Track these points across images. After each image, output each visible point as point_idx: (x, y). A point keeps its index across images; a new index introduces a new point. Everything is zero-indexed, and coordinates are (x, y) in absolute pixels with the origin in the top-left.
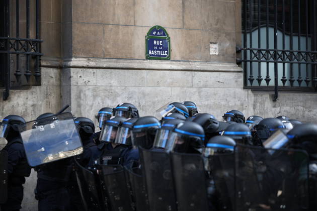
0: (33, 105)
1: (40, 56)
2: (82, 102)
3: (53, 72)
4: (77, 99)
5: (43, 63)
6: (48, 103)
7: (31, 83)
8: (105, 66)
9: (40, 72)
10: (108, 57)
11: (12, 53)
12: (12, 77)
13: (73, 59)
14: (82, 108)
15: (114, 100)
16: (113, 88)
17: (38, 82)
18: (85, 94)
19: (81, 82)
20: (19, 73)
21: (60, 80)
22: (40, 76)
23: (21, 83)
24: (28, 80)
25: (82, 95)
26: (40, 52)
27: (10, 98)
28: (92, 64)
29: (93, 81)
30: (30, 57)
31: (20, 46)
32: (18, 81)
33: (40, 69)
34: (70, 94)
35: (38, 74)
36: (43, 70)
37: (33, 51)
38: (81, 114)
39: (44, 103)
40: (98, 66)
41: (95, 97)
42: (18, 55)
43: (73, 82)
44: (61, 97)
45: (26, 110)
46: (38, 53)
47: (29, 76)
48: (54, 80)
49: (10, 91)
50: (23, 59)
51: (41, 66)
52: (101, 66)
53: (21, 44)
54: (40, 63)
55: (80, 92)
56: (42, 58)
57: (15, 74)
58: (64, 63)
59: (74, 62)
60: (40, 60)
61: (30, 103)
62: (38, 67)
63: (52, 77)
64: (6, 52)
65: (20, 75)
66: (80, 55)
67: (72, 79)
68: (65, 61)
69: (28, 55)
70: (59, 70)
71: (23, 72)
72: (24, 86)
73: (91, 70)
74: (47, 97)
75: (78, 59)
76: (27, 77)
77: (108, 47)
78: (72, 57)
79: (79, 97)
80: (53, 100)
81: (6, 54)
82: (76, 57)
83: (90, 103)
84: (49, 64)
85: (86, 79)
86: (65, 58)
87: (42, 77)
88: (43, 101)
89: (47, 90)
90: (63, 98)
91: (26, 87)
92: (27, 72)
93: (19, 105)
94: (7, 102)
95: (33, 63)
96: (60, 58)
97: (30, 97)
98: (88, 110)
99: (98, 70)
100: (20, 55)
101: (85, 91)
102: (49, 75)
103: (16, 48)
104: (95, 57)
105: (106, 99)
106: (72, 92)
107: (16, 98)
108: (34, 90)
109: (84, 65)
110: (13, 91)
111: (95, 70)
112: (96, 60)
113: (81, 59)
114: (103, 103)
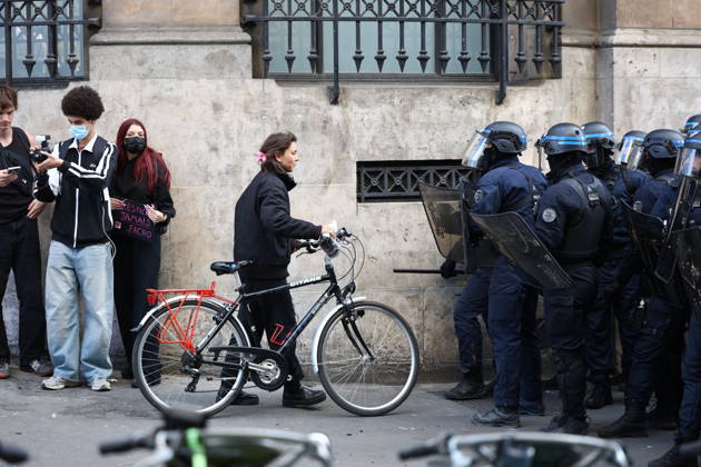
0: (547, 113)
1: (560, 27)
2: (633, 106)
3: (583, 55)
4: (624, 101)
5: (565, 40)
6: (574, 109)
7: (544, 74)
8: (674, 42)
9: (559, 56)
10: (680, 26)
11: (513, 23)
12: (512, 66)
13: (618, 31)
14: (634, 117)
15: (690, 103)
16: (689, 81)
17: (556, 73)
18: (638, 93)
19: (631, 71)
20: (521, 58)
21: (595, 68)
22: (559, 62)
23: (526, 75)
24: (538, 70)
25: (633, 93)
26: (560, 19)
27: (508, 101)
28: (652, 39)
29: (653, 69)
30: (543, 29)
31: (525, 11)
32: (521, 71)
33: (560, 51)
34: (613, 93)
35: (556, 59)
36: (565, 51)
37: (547, 19)
38: (631, 127)
39: (567, 108)
40: (662, 42)
41: (656, 97)
42: (520, 25)
43: (617, 71)
44: (597, 98)
45: (536, 121)
46: (556, 22)
47: (541, 62)
48: (584, 67)
49: (508, 88)
50: (529, 32)
51: (560, 45)
52: (667, 42)
53: (526, 7)
54: (559, 39)
55: (631, 87)
56: (563, 31)
57: (516, 60)
58: (602, 39)
59: (619, 36)
60: (560, 34)
61: (543, 108)
62: (556, 45)
63: (580, 64)
64: (500, 21)
65: (525, 61)
66: (631, 25)
67: (615, 66)
68: (604, 35)
69: (538, 26)
70: (593, 51)
71: (529, 56)
72: (533, 79)
73: (649, 49)
74: (572, 99)
75: (626, 31)
76: (537, 63)
77: (680, 8)
78: (615, 28)
79: (629, 98)
80: (583, 103)
81: (501, 25)
82: (622, 28)
83: (648, 108)
84: (576, 41)
85: (641, 67)
86: (605, 30)
87: (563, 63)
88: (564, 106)
89: (572, 85)
90: (600, 98)
91: (536, 81)
92: (537, 56)
93: (522, 112)
94: (502, 106)
95: (548, 40)
96: (595, 30)
97: (542, 99)
98: (644, 121)
99: (662, 49)
100: (525, 27)
101: (639, 87)
102: (575, 60)
103: (517, 14)
104: (658, 27)
105: (677, 100)
106: (615, 89)
107: (517, 100)
108: (550, 86)
109: (638, 43)
110: (513, 88)
111: (656, 50)
112: (660, 32)
113: (632, 31)
114: (671, 107)
